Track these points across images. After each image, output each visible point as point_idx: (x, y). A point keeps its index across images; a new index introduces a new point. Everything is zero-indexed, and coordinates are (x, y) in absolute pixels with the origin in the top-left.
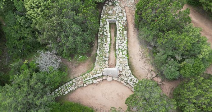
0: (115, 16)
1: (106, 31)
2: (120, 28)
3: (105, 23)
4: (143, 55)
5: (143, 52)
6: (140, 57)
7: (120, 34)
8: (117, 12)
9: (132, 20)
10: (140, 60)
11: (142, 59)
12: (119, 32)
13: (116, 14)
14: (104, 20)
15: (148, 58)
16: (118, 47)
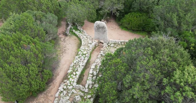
0: (73, 93)
1: (92, 77)
2: (74, 77)
3: (90, 87)
4: (63, 52)
5: (61, 54)
6: (66, 52)
7: (77, 71)
8: (68, 98)
9: (52, 89)
10: (68, 49)
11: (65, 50)
12: (77, 74)
13: (70, 95)
14: (90, 92)
15: (59, 49)
16: (85, 59)
